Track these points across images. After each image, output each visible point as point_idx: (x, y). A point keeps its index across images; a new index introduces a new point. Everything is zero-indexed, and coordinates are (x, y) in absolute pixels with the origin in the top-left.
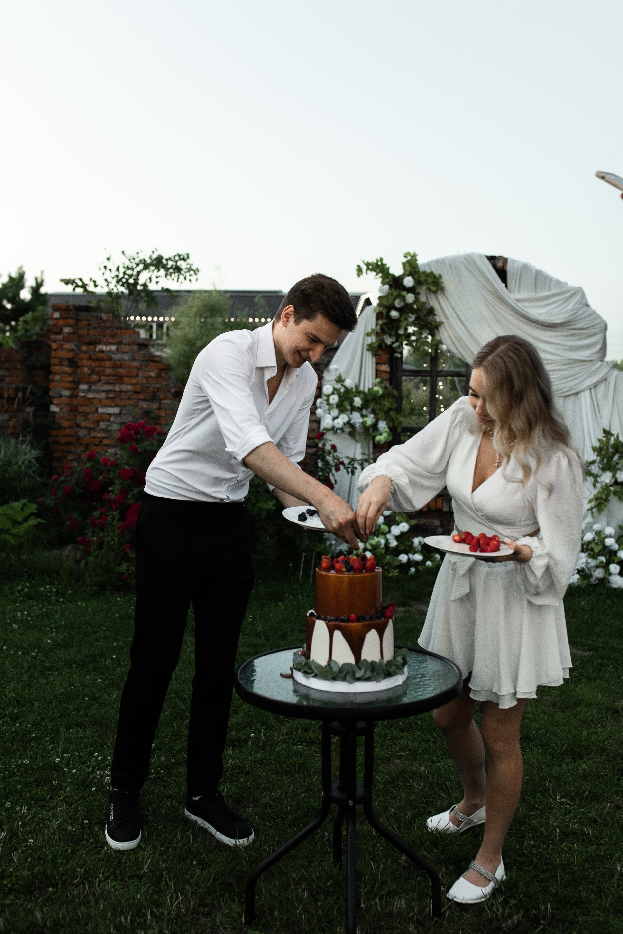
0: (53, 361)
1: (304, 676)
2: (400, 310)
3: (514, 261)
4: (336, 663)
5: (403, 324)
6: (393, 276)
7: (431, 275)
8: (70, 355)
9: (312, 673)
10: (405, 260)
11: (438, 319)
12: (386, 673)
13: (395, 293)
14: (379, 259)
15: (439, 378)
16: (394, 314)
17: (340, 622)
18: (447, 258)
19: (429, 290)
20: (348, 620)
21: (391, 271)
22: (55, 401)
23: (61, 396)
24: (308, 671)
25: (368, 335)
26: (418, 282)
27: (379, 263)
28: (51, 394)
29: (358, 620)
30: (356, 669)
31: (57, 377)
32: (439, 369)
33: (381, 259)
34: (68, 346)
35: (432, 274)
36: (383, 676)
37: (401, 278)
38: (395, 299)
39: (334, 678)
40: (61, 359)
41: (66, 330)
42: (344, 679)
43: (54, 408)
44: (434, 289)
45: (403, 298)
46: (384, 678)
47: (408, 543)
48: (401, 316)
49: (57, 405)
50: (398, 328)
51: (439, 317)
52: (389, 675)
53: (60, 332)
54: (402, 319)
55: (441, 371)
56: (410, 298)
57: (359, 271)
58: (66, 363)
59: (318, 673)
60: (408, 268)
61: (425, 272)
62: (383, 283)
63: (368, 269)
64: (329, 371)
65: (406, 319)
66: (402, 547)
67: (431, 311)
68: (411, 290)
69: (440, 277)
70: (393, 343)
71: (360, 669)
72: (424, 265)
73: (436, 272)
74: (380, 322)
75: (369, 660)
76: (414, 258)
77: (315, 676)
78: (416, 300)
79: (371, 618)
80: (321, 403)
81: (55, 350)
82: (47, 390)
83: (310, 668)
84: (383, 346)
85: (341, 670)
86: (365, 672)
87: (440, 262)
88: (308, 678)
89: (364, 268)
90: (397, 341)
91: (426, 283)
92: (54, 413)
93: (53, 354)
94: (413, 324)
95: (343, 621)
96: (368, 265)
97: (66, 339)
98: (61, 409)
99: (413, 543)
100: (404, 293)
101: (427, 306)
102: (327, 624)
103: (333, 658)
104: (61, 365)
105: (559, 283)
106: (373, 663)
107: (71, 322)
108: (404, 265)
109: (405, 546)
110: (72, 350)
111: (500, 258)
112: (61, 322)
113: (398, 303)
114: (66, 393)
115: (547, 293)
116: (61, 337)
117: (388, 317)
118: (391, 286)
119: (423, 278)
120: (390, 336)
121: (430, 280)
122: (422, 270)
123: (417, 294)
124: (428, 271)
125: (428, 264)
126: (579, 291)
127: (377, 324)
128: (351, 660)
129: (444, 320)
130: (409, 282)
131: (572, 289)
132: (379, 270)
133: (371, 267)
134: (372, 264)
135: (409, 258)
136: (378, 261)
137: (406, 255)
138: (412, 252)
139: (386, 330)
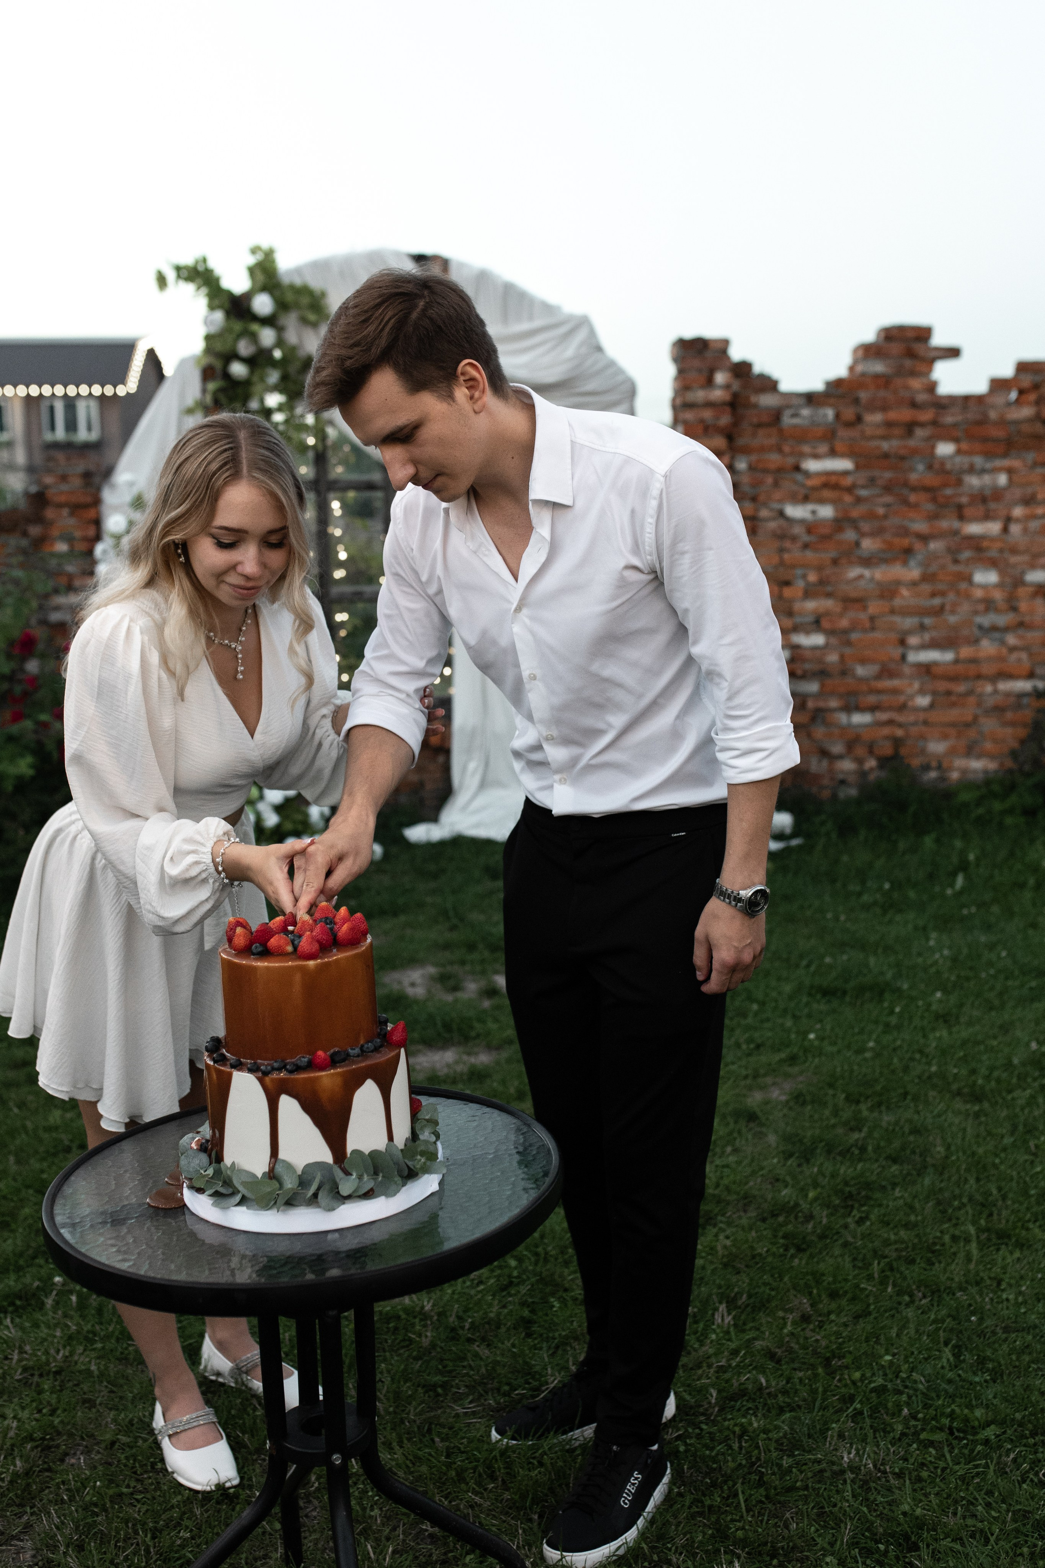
1: (215, 1204)
2: (250, 362)
3: (461, 265)
4: (289, 1166)
5: (257, 388)
6: (229, 294)
7: (304, 291)
9: (233, 1194)
10: (251, 260)
12: (406, 1173)
13: (238, 326)
14: (201, 258)
15: (331, 495)
16: (238, 369)
17: (291, 1072)
18: (333, 259)
19: (304, 321)
20: (312, 1066)
21: (225, 284)
24: (222, 1190)
25: (190, 411)
26: (282, 306)
27: (201, 268)
29: (333, 1061)
30: (338, 1173)
32: (331, 476)
33: (205, 260)
35: (306, 290)
36: (398, 1179)
37: (247, 297)
38: (237, 339)
39: (290, 1203)
42: (313, 1202)
44: (312, 317)
45: (254, 337)
46: (404, 1185)
47: (299, 817)
48: (250, 373)
50: (247, 397)
52: (411, 1175)
54: (254, 378)
55: (334, 481)
56: (267, 336)
57: (162, 281)
59: (248, 1194)
60: (260, 277)
61: (292, 287)
62: (212, 307)
63: (179, 277)
64: (113, 487)
65: (262, 379)
66: (288, 826)
68: (269, 321)
69: (323, 294)
71: (347, 1173)
72: (289, 272)
73: (315, 286)
74: (212, 386)
75: (366, 1149)
76: (269, 255)
77: (243, 1201)
78: (280, 343)
79: (363, 1053)
80: (105, 552)
83: (228, 1183)
85: (303, 1181)
86: (360, 1177)
87: (319, 266)
88: (225, 1208)
89: (171, 275)
91: (297, 306)
94: (276, 388)
95: (298, 1069)
96: (178, 269)
99: (307, 815)
100: (255, 327)
101: (302, 354)
102: (261, 1081)
103: (282, 1155)
105: (548, 309)
106: (374, 1155)
108: (252, 271)
109: (294, 822)
111: (435, 258)
113: (244, 348)
115: (525, 326)
117: (226, 376)
118: (228, 314)
119: (289, 297)
121: (305, 300)
122: (286, 280)
123: (280, 330)
124: (298, 281)
125: (298, 271)
126: (583, 322)
127: (204, 391)
128: (327, 1156)
130: (263, 304)
131: (570, 318)
132: (199, 281)
133: (185, 273)
134: (186, 268)
135: (260, 257)
136: (197, 262)
137: (254, 251)
138: (265, 245)
139: (223, 399)
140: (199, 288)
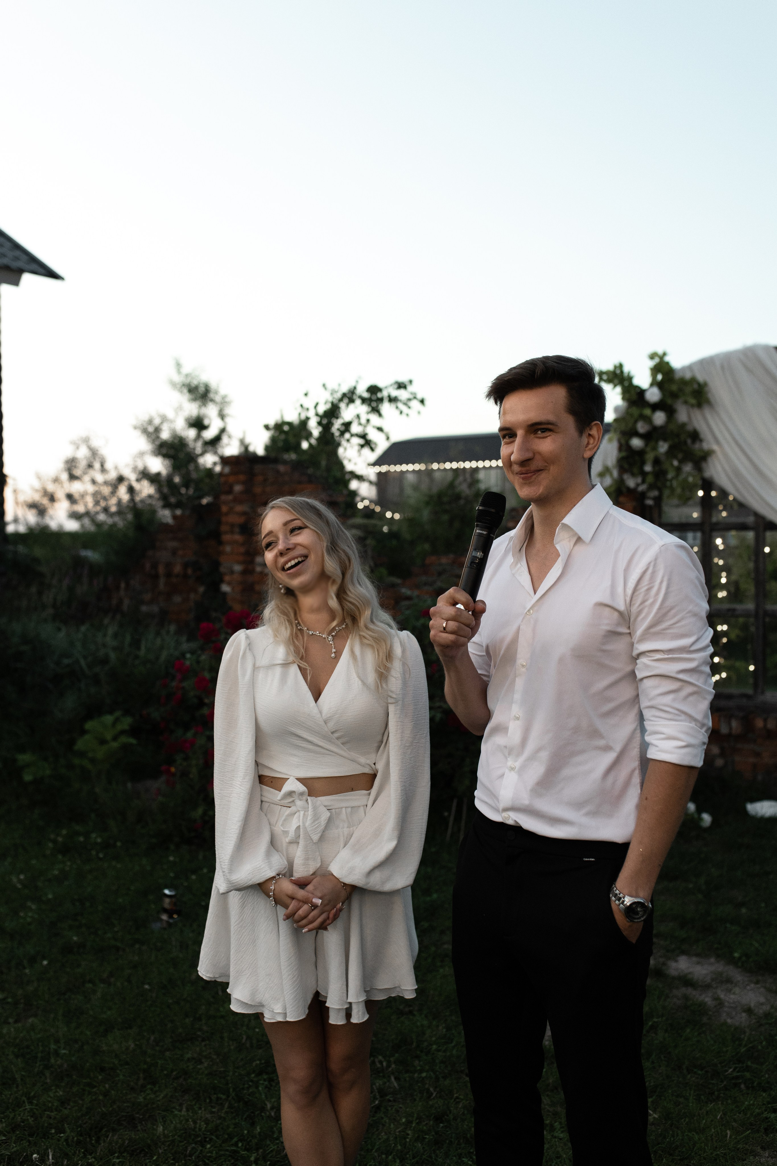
0: (224, 528)
2: (646, 437)
5: (651, 456)
7: (694, 382)
8: (241, 520)
10: (651, 364)
11: (705, 446)
13: (635, 411)
14: (618, 365)
15: (716, 534)
16: (636, 443)
18: (717, 356)
19: (689, 404)
21: (636, 382)
22: (227, 578)
23: (232, 572)
26: (671, 394)
27: (618, 372)
28: (222, 569)
31: (228, 549)
32: (714, 519)
33: (621, 366)
34: (239, 508)
35: (693, 380)
38: (636, 422)
40: (232, 525)
41: (238, 488)
43: (225, 588)
44: (693, 401)
45: (648, 420)
48: (646, 445)
49: (229, 584)
50: (643, 463)
51: (709, 444)
53: (230, 491)
54: (648, 449)
55: (717, 524)
56: (659, 418)
58: (237, 530)
61: (684, 380)
65: (656, 449)
67: (695, 436)
68: (659, 407)
69: (706, 384)
70: (638, 485)
72: (683, 369)
73: (700, 378)
74: (622, 454)
76: (665, 358)
78: (671, 421)
81: (227, 514)
82: (216, 565)
84: (624, 490)
87: (706, 363)
90: (643, 482)
91: (684, 394)
92: (225, 594)
93: (224, 519)
97: (237, 500)
98: (233, 589)
100: (649, 411)
101: (689, 428)
104: (232, 532)
107: (242, 477)
108: (652, 371)
110: (244, 513)
112: (231, 479)
113: (642, 427)
114: (238, 568)
116: (230, 497)
117: (629, 448)
118: (632, 403)
119: (677, 388)
120: (633, 475)
121: (690, 389)
122: (678, 375)
123: (670, 412)
124: (688, 376)
125: (690, 367)
129: (715, 447)
130: (653, 394)
132: (616, 381)
133: (605, 377)
134: (607, 373)
135: (657, 360)
136: (615, 367)
137: (652, 357)
138: (660, 352)
139: (626, 466)
140: (615, 386)
